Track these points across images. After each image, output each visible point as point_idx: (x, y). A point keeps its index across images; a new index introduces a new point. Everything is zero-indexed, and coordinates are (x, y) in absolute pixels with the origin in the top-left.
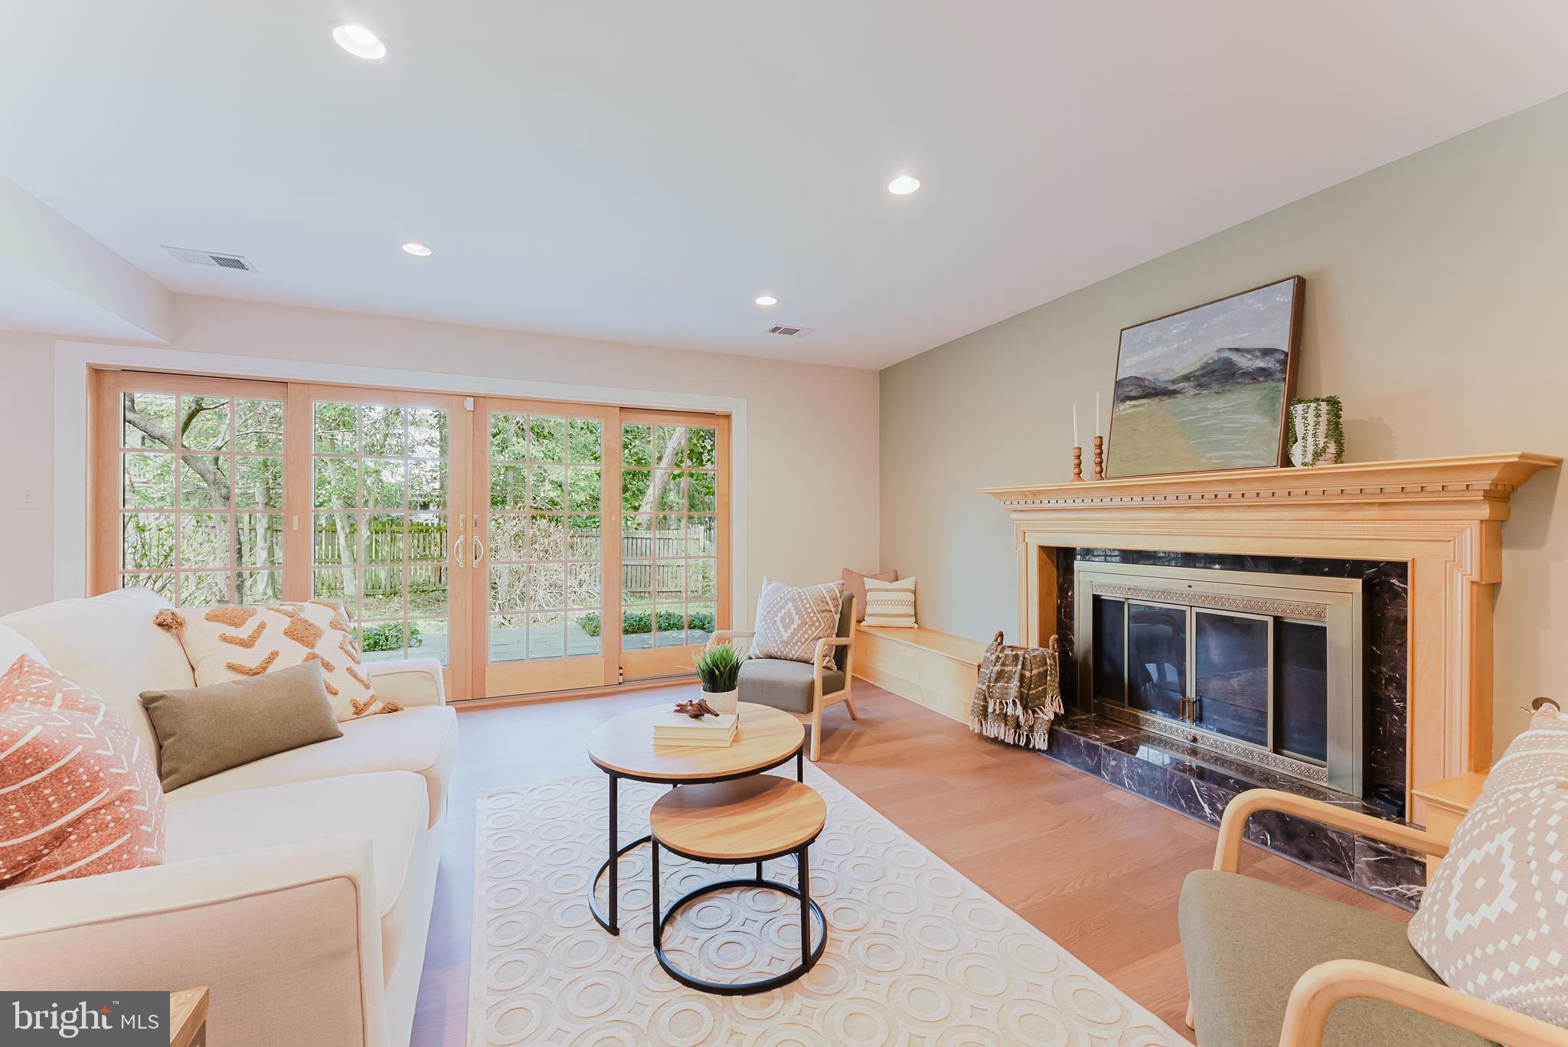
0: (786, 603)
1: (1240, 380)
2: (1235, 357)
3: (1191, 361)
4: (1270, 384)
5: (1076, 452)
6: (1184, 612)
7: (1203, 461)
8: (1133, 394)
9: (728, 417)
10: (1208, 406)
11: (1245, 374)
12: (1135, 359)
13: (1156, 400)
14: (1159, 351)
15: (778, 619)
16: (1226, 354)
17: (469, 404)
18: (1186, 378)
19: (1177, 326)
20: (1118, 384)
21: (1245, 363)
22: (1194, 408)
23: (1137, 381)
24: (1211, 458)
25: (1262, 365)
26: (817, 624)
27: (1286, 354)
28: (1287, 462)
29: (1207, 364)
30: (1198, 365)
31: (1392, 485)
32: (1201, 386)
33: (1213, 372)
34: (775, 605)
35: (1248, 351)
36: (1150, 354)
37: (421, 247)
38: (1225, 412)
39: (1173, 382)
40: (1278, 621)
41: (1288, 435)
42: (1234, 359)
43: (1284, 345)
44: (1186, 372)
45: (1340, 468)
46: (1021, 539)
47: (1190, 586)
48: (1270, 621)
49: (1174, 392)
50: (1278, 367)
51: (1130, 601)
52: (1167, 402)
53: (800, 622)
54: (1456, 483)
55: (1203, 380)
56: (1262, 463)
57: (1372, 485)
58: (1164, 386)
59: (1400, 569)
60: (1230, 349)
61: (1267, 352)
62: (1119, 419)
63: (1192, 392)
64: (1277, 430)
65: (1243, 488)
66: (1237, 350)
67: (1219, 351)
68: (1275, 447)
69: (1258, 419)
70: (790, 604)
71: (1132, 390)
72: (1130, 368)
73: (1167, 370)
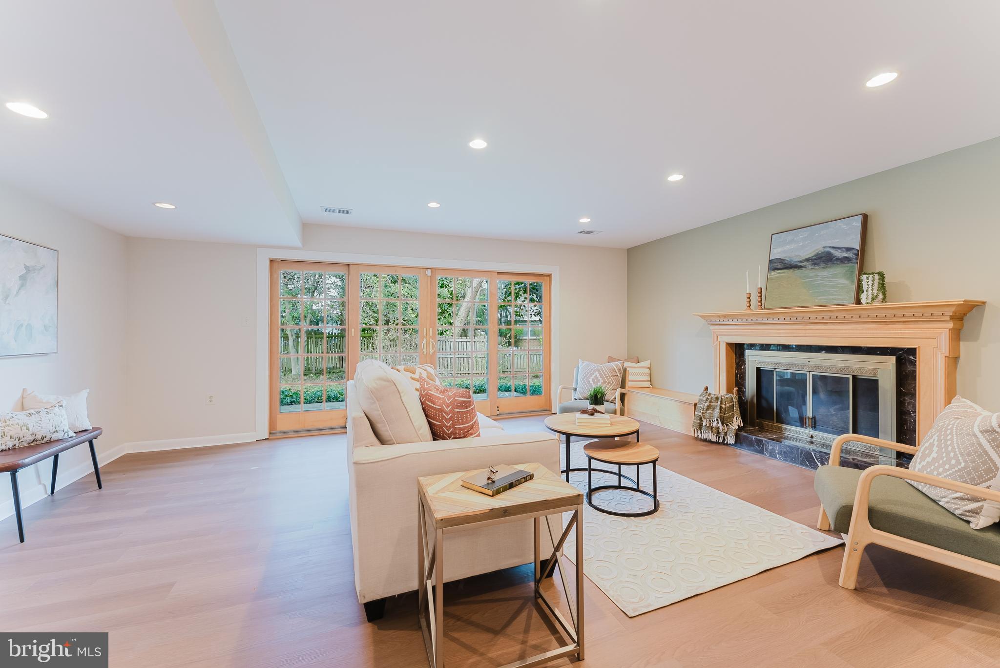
0: (595, 372)
1: (835, 262)
2: (832, 251)
3: (809, 252)
4: (850, 264)
5: (748, 296)
6: (806, 375)
7: (816, 301)
8: (779, 267)
9: (549, 276)
10: (818, 274)
11: (837, 259)
12: (780, 250)
13: (791, 270)
14: (793, 246)
15: (590, 380)
16: (828, 249)
17: (429, 272)
18: (807, 260)
19: (802, 234)
20: (771, 262)
21: (838, 254)
22: (811, 275)
23: (781, 261)
24: (821, 299)
25: (846, 255)
26: (611, 382)
27: (858, 251)
28: (858, 302)
29: (818, 254)
30: (813, 254)
31: (909, 313)
32: (815, 264)
33: (821, 258)
34: (588, 373)
35: (839, 248)
36: (787, 247)
37: (435, 204)
38: (827, 277)
39: (800, 262)
40: (854, 377)
41: (859, 289)
42: (832, 252)
43: (857, 246)
44: (807, 257)
45: (884, 305)
46: (716, 339)
47: (809, 362)
48: (851, 378)
49: (800, 267)
50: (854, 257)
51: (777, 370)
52: (797, 271)
53: (602, 381)
54: (938, 312)
55: (816, 261)
56: (847, 302)
57: (899, 313)
58: (795, 263)
59: (912, 351)
60: (830, 247)
61: (848, 249)
62: (771, 279)
63: (810, 267)
64: (854, 286)
65: (837, 314)
66: (833, 247)
67: (824, 247)
68: (853, 294)
69: (844, 281)
70: (597, 372)
71: (778, 265)
72: (777, 254)
73: (797, 256)
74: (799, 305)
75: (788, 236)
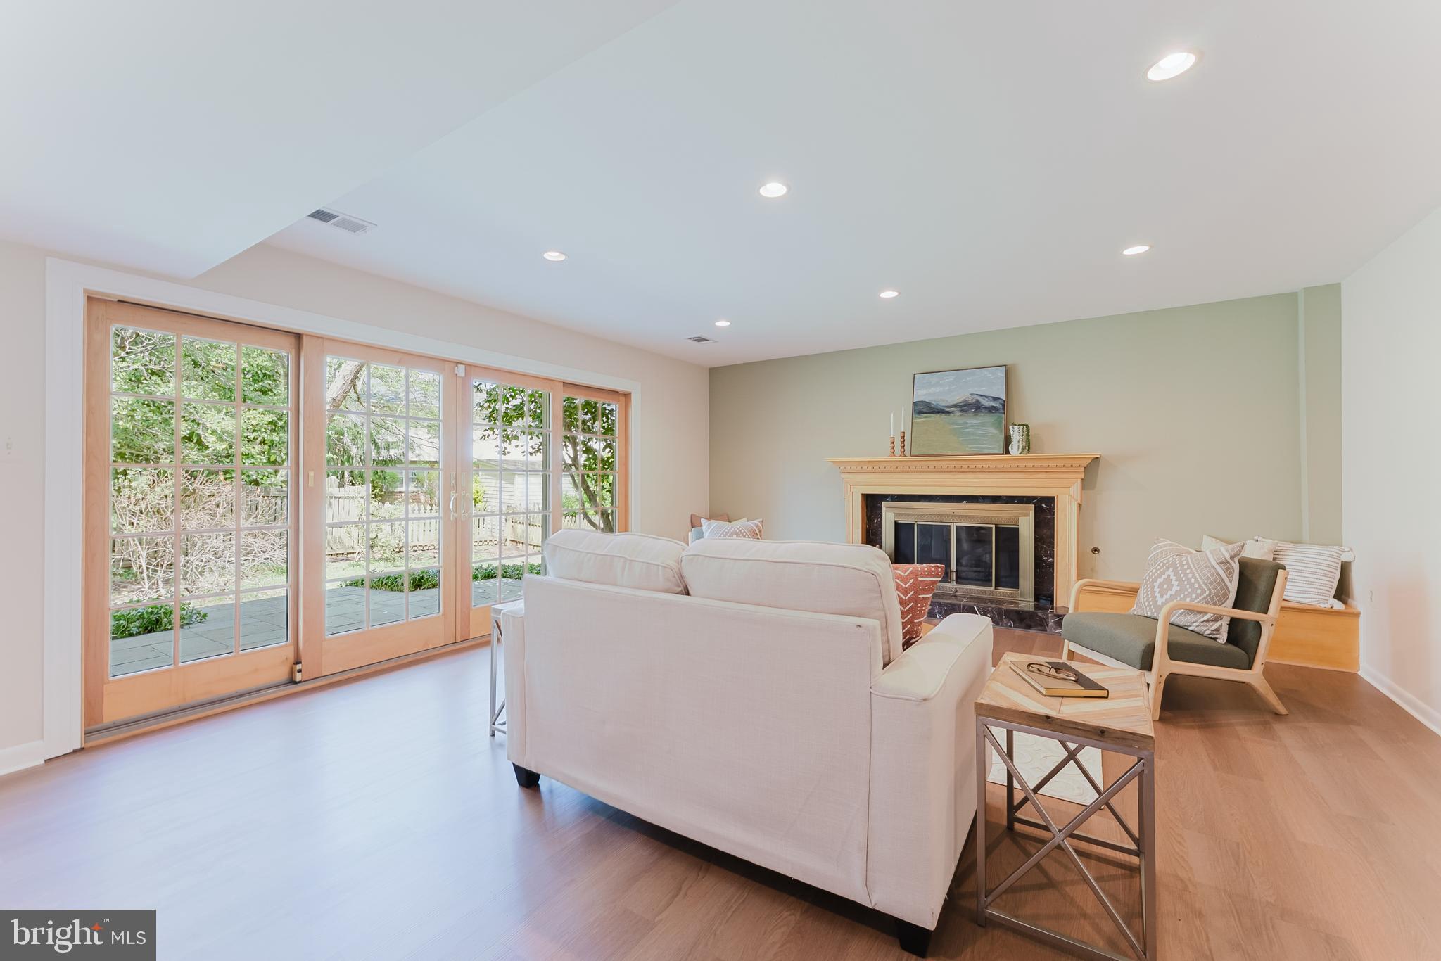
1: (983, 411)
2: (980, 399)
3: (958, 398)
4: (998, 414)
5: (892, 440)
6: (950, 526)
7: (967, 449)
8: (925, 410)
9: (627, 396)
11: (985, 408)
12: (924, 392)
13: (939, 415)
14: (938, 389)
16: (975, 397)
17: (461, 371)
18: (955, 406)
19: (948, 378)
20: (915, 404)
21: (985, 402)
22: (961, 421)
23: (927, 404)
25: (993, 405)
27: (1004, 401)
28: (1007, 452)
29: (965, 401)
30: (961, 400)
31: (1053, 464)
32: (963, 411)
33: (969, 405)
35: (986, 397)
36: (932, 390)
37: (557, 254)
39: (948, 407)
40: (997, 528)
41: (1008, 440)
43: (1002, 395)
44: (955, 403)
45: (1030, 456)
46: (849, 490)
47: (953, 512)
48: (993, 526)
49: (949, 413)
50: (1001, 407)
51: (918, 523)
52: (945, 417)
54: (1076, 464)
55: (964, 408)
56: (997, 452)
57: (1045, 464)
58: (943, 408)
59: (1050, 500)
60: (977, 395)
61: (995, 399)
62: (917, 423)
64: (1003, 437)
65: (975, 463)
66: (981, 395)
67: (971, 394)
68: (1002, 444)
69: (993, 430)
71: (923, 409)
72: (921, 395)
73: (943, 401)
74: (949, 452)
75: (934, 378)
